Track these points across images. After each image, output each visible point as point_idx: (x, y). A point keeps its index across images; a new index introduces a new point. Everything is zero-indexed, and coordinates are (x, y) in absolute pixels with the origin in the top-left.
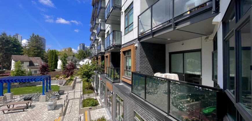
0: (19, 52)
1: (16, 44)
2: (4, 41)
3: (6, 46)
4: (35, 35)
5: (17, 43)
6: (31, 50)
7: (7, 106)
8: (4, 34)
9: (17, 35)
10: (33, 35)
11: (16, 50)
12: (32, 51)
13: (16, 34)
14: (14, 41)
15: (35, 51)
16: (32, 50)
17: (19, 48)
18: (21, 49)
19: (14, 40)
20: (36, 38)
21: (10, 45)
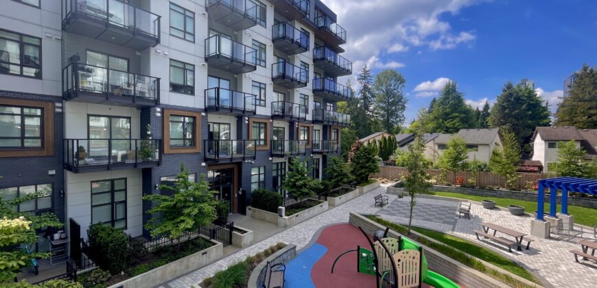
0: (539, 118)
1: (532, 102)
2: (512, 99)
3: (515, 110)
4: (589, 69)
5: (532, 100)
6: (578, 111)
7: (583, 246)
8: (509, 87)
9: (524, 82)
10: (585, 69)
11: (530, 115)
12: (583, 113)
13: (523, 80)
14: (527, 97)
15: (592, 111)
16: (582, 110)
17: (538, 110)
18: (542, 112)
19: (526, 95)
20: (593, 76)
21: (524, 107)
